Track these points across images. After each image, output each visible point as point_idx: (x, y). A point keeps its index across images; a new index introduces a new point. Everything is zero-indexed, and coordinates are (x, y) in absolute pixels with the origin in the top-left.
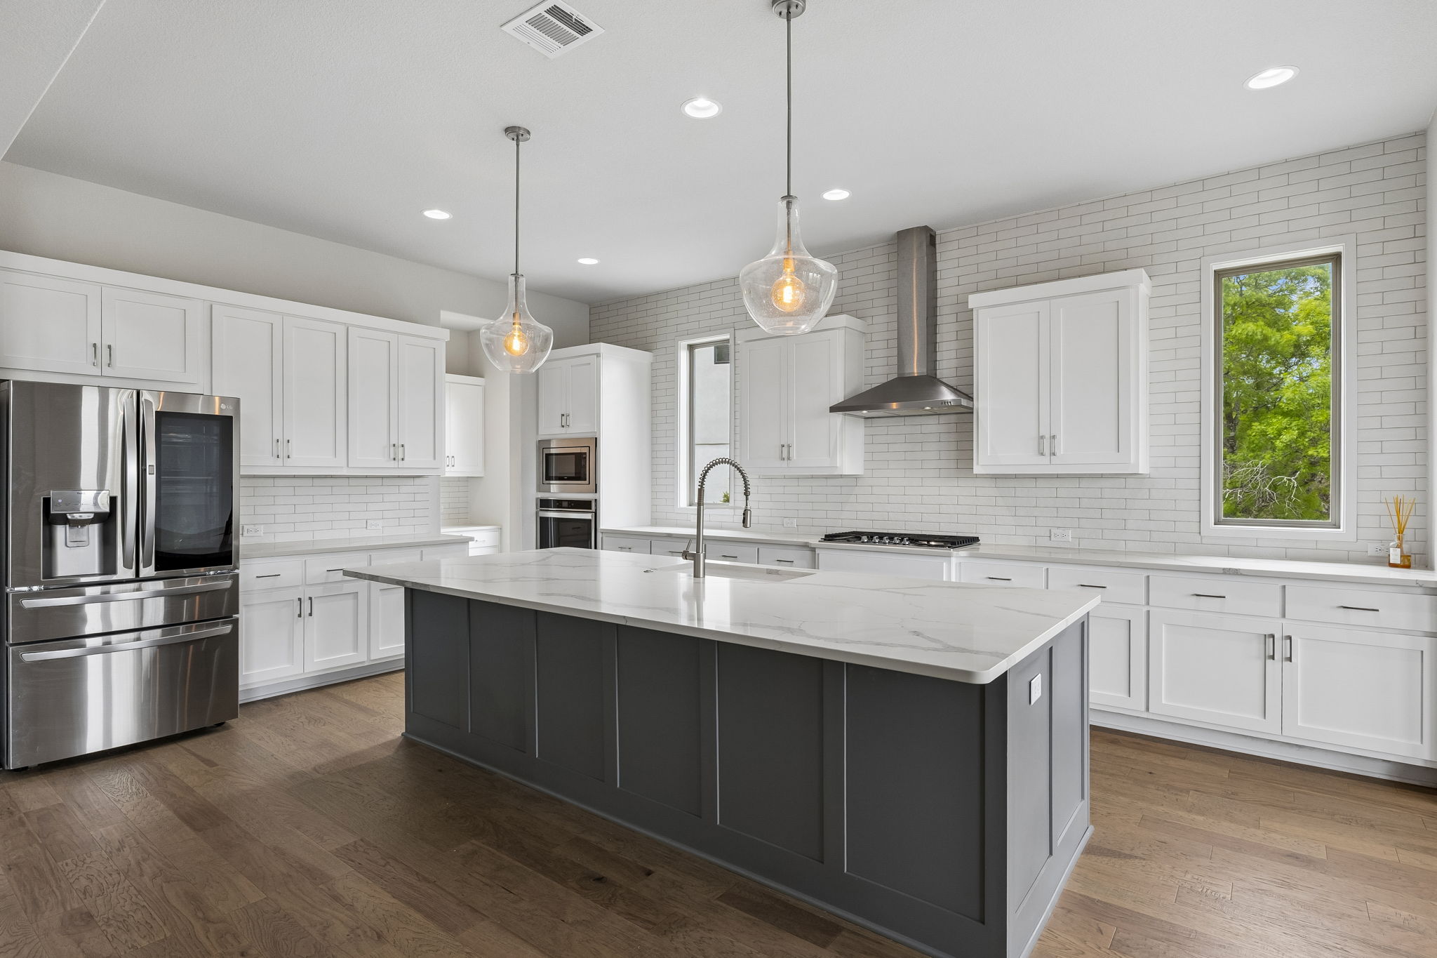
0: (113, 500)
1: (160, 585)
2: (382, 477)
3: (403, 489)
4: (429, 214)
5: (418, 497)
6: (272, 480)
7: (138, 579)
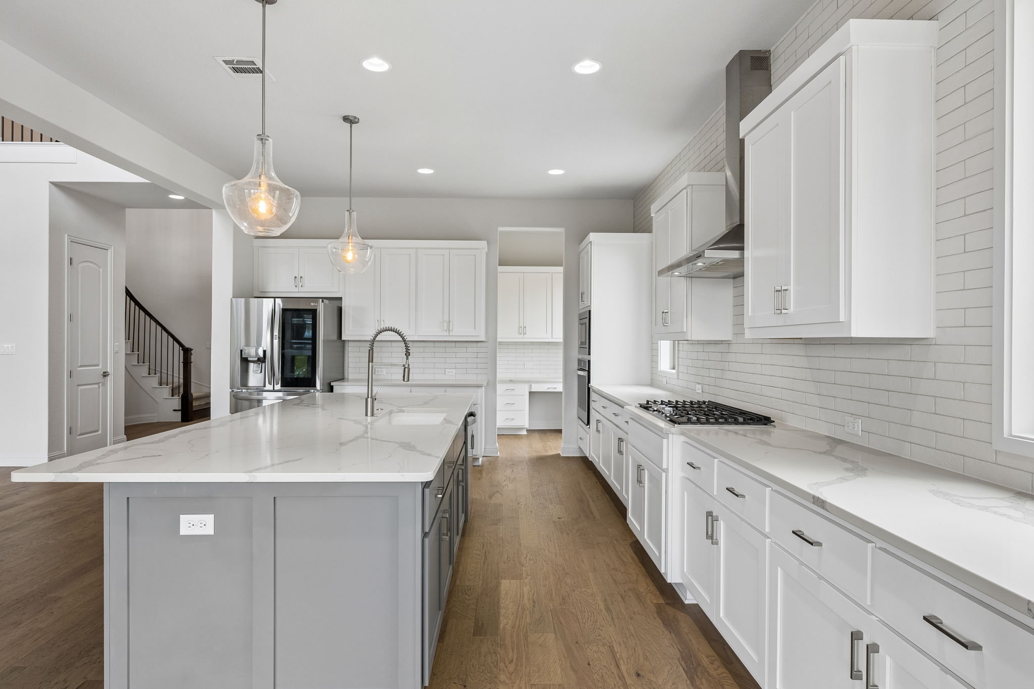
0: (265, 352)
1: (280, 394)
2: (456, 342)
3: (469, 350)
4: (421, 171)
5: (480, 355)
6: (390, 343)
7: (274, 391)
